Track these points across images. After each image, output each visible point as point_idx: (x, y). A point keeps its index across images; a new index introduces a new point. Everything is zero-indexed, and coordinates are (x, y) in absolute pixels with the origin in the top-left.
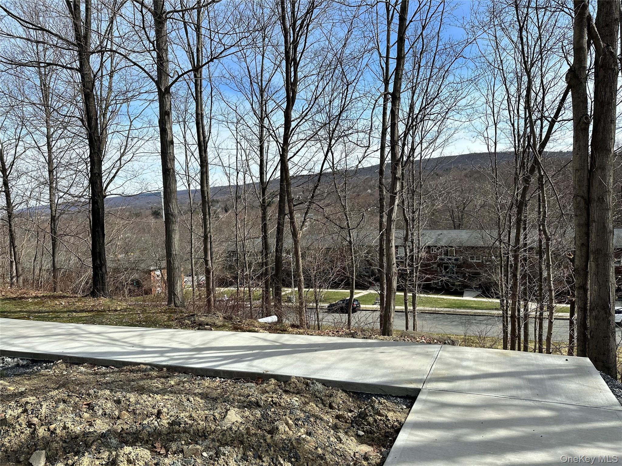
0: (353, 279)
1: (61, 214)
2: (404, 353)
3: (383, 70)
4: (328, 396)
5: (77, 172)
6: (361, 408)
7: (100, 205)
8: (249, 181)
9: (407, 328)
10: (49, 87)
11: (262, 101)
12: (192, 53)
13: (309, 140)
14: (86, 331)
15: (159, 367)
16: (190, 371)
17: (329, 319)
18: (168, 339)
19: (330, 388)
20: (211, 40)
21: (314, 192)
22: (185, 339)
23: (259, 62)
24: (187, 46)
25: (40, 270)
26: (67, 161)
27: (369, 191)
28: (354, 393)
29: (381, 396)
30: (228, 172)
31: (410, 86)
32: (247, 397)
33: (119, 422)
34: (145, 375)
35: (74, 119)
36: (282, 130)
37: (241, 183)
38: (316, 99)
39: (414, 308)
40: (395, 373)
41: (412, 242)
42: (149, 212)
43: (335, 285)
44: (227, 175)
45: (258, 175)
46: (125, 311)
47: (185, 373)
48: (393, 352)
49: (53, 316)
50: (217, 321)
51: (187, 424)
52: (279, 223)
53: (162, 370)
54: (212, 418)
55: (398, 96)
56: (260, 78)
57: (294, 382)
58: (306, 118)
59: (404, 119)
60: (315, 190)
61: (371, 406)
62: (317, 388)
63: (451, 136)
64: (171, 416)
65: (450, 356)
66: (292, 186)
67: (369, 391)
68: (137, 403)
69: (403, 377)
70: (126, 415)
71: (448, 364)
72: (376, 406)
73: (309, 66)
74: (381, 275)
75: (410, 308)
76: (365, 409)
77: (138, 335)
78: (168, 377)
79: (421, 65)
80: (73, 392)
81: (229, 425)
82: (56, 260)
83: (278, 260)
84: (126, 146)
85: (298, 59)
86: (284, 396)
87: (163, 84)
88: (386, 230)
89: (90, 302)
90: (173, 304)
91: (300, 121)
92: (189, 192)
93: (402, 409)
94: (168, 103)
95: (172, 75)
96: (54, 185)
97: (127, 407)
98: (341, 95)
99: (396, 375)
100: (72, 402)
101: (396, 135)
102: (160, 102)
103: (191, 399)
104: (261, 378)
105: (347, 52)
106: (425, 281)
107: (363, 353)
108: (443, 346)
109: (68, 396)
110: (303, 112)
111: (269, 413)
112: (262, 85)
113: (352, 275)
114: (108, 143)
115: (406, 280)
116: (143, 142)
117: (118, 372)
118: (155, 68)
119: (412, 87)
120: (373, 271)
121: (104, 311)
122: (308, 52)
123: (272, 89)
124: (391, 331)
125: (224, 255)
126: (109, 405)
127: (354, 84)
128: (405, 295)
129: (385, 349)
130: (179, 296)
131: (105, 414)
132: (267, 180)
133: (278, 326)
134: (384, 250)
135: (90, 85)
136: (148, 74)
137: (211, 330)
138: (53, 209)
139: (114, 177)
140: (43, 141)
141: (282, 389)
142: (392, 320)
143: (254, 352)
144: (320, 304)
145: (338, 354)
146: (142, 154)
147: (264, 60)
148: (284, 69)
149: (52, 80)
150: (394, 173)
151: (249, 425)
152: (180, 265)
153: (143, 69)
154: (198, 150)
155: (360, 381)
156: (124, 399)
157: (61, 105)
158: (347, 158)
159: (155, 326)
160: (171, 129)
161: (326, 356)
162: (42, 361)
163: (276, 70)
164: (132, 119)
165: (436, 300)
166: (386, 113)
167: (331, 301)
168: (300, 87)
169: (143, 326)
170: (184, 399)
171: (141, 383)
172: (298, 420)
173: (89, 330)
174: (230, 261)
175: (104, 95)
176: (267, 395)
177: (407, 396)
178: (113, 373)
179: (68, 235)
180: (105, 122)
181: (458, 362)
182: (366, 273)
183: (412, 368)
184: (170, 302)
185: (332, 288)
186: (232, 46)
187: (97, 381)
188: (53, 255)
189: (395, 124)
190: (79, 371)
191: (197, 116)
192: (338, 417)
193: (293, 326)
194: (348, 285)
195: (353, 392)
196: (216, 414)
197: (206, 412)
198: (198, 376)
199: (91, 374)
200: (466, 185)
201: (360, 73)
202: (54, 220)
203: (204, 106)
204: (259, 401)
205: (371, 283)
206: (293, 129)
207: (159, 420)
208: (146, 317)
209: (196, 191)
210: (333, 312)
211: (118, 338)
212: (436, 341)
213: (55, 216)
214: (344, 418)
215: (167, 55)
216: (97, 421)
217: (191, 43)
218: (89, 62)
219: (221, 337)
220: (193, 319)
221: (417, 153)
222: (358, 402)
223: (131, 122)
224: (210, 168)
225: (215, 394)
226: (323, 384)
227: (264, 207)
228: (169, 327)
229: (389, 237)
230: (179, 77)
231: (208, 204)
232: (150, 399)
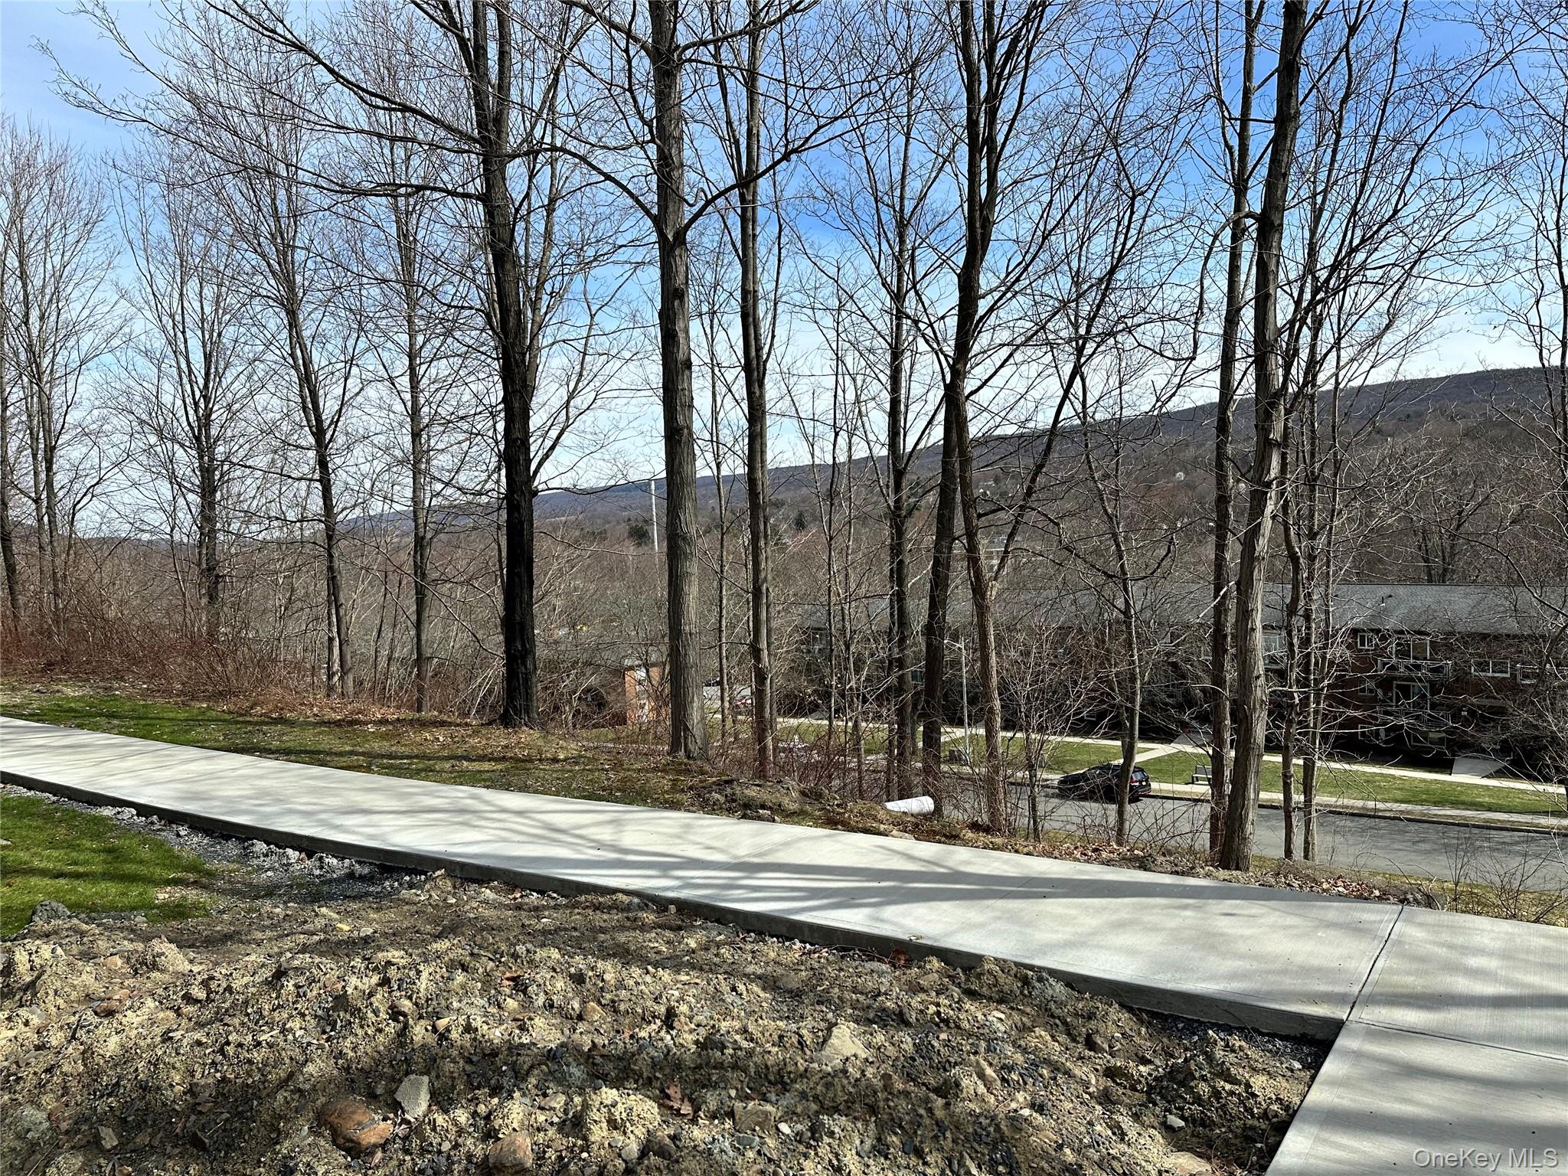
0: (1131, 712)
1: (437, 532)
2: (1290, 920)
3: (1231, 154)
4: (1083, 1016)
5: (472, 435)
6: (1172, 1056)
7: (524, 513)
8: (861, 452)
9: (1288, 852)
10: (415, 240)
11: (901, 251)
12: (737, 142)
13: (1023, 344)
14: (493, 805)
15: (660, 904)
16: (730, 917)
17: (1067, 815)
18: (679, 837)
19: (1087, 995)
20: (788, 108)
21: (1033, 480)
22: (717, 837)
23: (898, 152)
24: (724, 125)
25: (389, 660)
26: (451, 409)
27: (1181, 475)
28: (1153, 1015)
29: (1229, 1030)
30: (810, 431)
31: (1305, 193)
32: (875, 998)
33: (581, 1027)
34: (628, 918)
35: (467, 313)
36: (952, 322)
37: (842, 458)
38: (1045, 238)
39: (1308, 801)
40: (1268, 972)
41: (1307, 617)
42: (623, 529)
43: (1084, 728)
44: (807, 440)
45: (884, 437)
46: (576, 763)
47: (718, 921)
48: (1261, 916)
49: (421, 766)
50: (786, 801)
51: (741, 1049)
52: (937, 562)
53: (666, 909)
54: (795, 1039)
55: (1277, 223)
56: (897, 193)
57: (990, 972)
58: (1016, 288)
59: (1289, 283)
60: (1036, 475)
61: (1205, 1053)
62: (1050, 992)
63: (1423, 325)
64: (698, 1025)
65: (1431, 938)
66: (974, 464)
67: (1195, 1014)
68: (621, 985)
69: (1289, 983)
70: (596, 1013)
71: (1423, 959)
72: (1219, 1054)
73: (1027, 154)
74: (1217, 706)
75: (1298, 798)
76: (1186, 1060)
77: (611, 822)
78: (680, 928)
79: (1343, 133)
80: (480, 947)
81: (837, 1062)
82: (424, 638)
83: (934, 654)
84: (581, 375)
85: (1000, 138)
86: (968, 1005)
87: (670, 223)
88: (1238, 584)
89: (499, 739)
90: (682, 753)
91: (1000, 298)
92: (717, 480)
93: (1292, 1071)
94: (682, 269)
95: (691, 200)
96: (423, 466)
97: (598, 994)
98: (1113, 225)
99: (1272, 978)
100: (481, 970)
101: (1271, 327)
102: (662, 268)
103: (741, 988)
104: (904, 953)
105: (1132, 110)
106: (1341, 726)
107: (1177, 912)
108: (1406, 908)
109: (472, 954)
110: (1008, 274)
111: (936, 1043)
112: (902, 210)
113: (1133, 701)
114: (540, 368)
115: (1290, 722)
116: (618, 364)
117: (566, 906)
118: (654, 187)
119: (1314, 195)
120: (1187, 693)
121: (531, 761)
122: (1024, 117)
123: (928, 220)
124: (1246, 857)
125: (797, 637)
126: (560, 984)
127: (1149, 195)
128: (1286, 763)
129: (1237, 906)
130: (697, 732)
131: (552, 1006)
132: (909, 449)
133: (936, 825)
134: (1225, 636)
135: (506, 236)
136: (638, 201)
137: (774, 821)
138: (421, 521)
139: (552, 448)
140: (401, 364)
141: (959, 985)
142: (1249, 828)
143: (883, 884)
144: (1043, 775)
145: (1104, 909)
146: (615, 394)
147: (910, 147)
148: (964, 167)
149: (423, 221)
150: (1263, 426)
151: (886, 1068)
152: (700, 659)
153: (624, 188)
154: (742, 381)
155: (1170, 986)
156: (591, 974)
157: (439, 280)
158: (1124, 388)
159: (644, 802)
160: (687, 332)
161: (1073, 912)
162: (402, 869)
163: (941, 169)
164: (594, 309)
165: (1370, 780)
166: (1238, 267)
167: (1067, 767)
168: (1002, 210)
169: (617, 801)
170: (725, 988)
171: (622, 938)
172: (1010, 1069)
173: (500, 803)
174: (809, 652)
175: (535, 253)
176: (923, 996)
177: (1304, 1035)
178: (556, 907)
179: (449, 581)
180: (538, 319)
181: (1453, 955)
182: (1170, 696)
183: (1315, 962)
184: (675, 746)
185: (1074, 732)
186: (836, 119)
187: (523, 925)
188: (418, 625)
189: (1267, 296)
190: (482, 897)
191: (744, 298)
192: (1111, 1073)
193: (975, 827)
194: (1116, 729)
195: (1148, 1012)
196: (804, 1032)
197: (780, 1023)
198: (748, 932)
199: (508, 907)
200: (1465, 461)
201: (1166, 163)
202: (422, 547)
203: (760, 270)
204: (906, 1010)
205: (1184, 725)
206: (982, 318)
207: (674, 1033)
208: (623, 780)
209: (734, 478)
210: (1084, 798)
211: (564, 827)
212: (1377, 893)
213: (423, 538)
214: (1128, 1076)
215: (680, 151)
216: (537, 1020)
217: (735, 118)
218: (504, 179)
219: (800, 840)
220: (729, 791)
221: (1329, 374)
222: (1165, 1040)
223: (592, 317)
224: (768, 423)
225: (794, 981)
226: (1068, 985)
227: (898, 518)
228: (674, 806)
229: (1246, 603)
230: (708, 203)
231: (764, 510)
232: (648, 979)
